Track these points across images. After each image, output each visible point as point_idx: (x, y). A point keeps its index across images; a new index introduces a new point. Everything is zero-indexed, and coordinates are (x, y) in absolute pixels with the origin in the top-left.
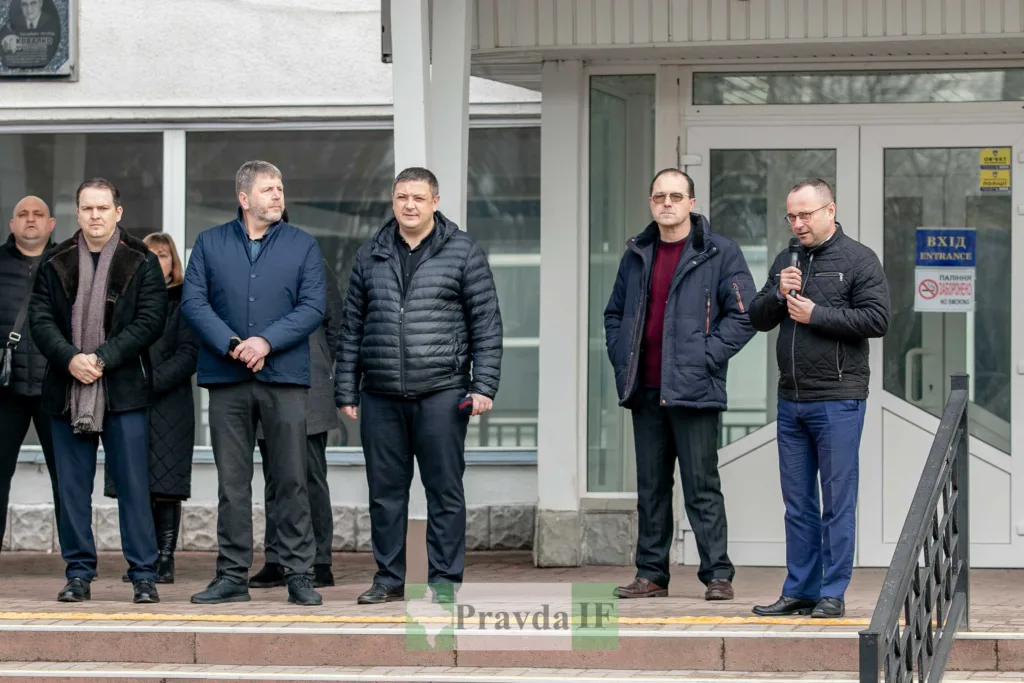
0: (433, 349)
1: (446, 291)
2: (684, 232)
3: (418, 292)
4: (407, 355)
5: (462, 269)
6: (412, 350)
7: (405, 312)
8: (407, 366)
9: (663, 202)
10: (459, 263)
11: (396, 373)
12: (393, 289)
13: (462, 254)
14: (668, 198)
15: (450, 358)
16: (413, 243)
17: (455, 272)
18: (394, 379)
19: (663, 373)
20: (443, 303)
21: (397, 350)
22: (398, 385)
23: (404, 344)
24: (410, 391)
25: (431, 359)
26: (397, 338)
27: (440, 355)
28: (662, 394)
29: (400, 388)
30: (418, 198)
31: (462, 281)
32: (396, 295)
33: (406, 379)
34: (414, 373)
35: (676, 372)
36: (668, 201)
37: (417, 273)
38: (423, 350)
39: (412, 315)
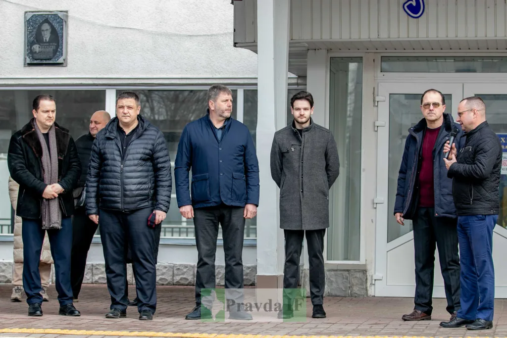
0: (139, 186)
1: (144, 156)
2: (440, 123)
3: (130, 157)
4: (125, 190)
5: (153, 145)
6: (128, 187)
7: (123, 167)
8: (125, 196)
9: (429, 108)
10: (151, 142)
11: (119, 199)
12: (117, 155)
13: (154, 137)
14: (431, 106)
15: (147, 192)
16: (128, 131)
17: (150, 147)
18: (118, 203)
19: (435, 199)
20: (143, 163)
21: (119, 187)
22: (119, 205)
23: (123, 184)
24: (126, 209)
25: (137, 192)
26: (119, 181)
27: (142, 190)
28: (436, 210)
29: (120, 208)
30: (129, 107)
31: (153, 151)
32: (119, 158)
33: (125, 203)
34: (128, 199)
35: (442, 198)
36: (432, 107)
37: (129, 147)
38: (133, 187)
39: (127, 169)
